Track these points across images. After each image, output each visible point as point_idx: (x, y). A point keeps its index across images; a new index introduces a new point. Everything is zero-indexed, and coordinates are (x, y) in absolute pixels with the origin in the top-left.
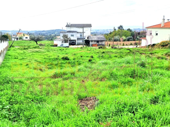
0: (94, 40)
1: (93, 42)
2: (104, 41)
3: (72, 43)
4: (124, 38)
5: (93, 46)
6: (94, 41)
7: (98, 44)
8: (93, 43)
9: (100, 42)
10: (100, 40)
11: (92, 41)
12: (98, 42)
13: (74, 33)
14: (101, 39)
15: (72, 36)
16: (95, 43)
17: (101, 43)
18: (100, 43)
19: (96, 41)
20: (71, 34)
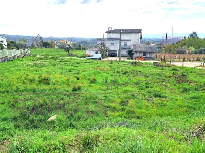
0: (139, 50)
1: (138, 53)
2: (154, 52)
3: (112, 53)
4: (193, 49)
5: (137, 59)
6: (140, 52)
7: (145, 56)
8: (138, 55)
9: (148, 53)
10: (148, 51)
11: (136, 52)
12: (145, 53)
13: (114, 41)
14: (150, 50)
15: (113, 44)
16: (141, 55)
17: (150, 55)
18: (148, 56)
19: (142, 52)
20: (111, 41)
